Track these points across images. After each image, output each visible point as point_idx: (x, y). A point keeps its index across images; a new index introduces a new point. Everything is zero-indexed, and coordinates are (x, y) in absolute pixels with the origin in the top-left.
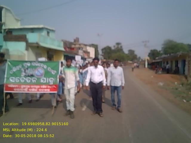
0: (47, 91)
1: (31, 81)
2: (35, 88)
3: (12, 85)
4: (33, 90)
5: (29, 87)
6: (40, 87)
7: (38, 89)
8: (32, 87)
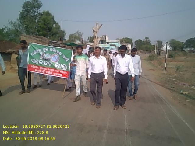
0: (60, 76)
1: (48, 64)
2: (51, 71)
3: (34, 66)
4: (49, 72)
5: (46, 69)
6: (55, 71)
7: (53, 72)
8: (48, 69)
